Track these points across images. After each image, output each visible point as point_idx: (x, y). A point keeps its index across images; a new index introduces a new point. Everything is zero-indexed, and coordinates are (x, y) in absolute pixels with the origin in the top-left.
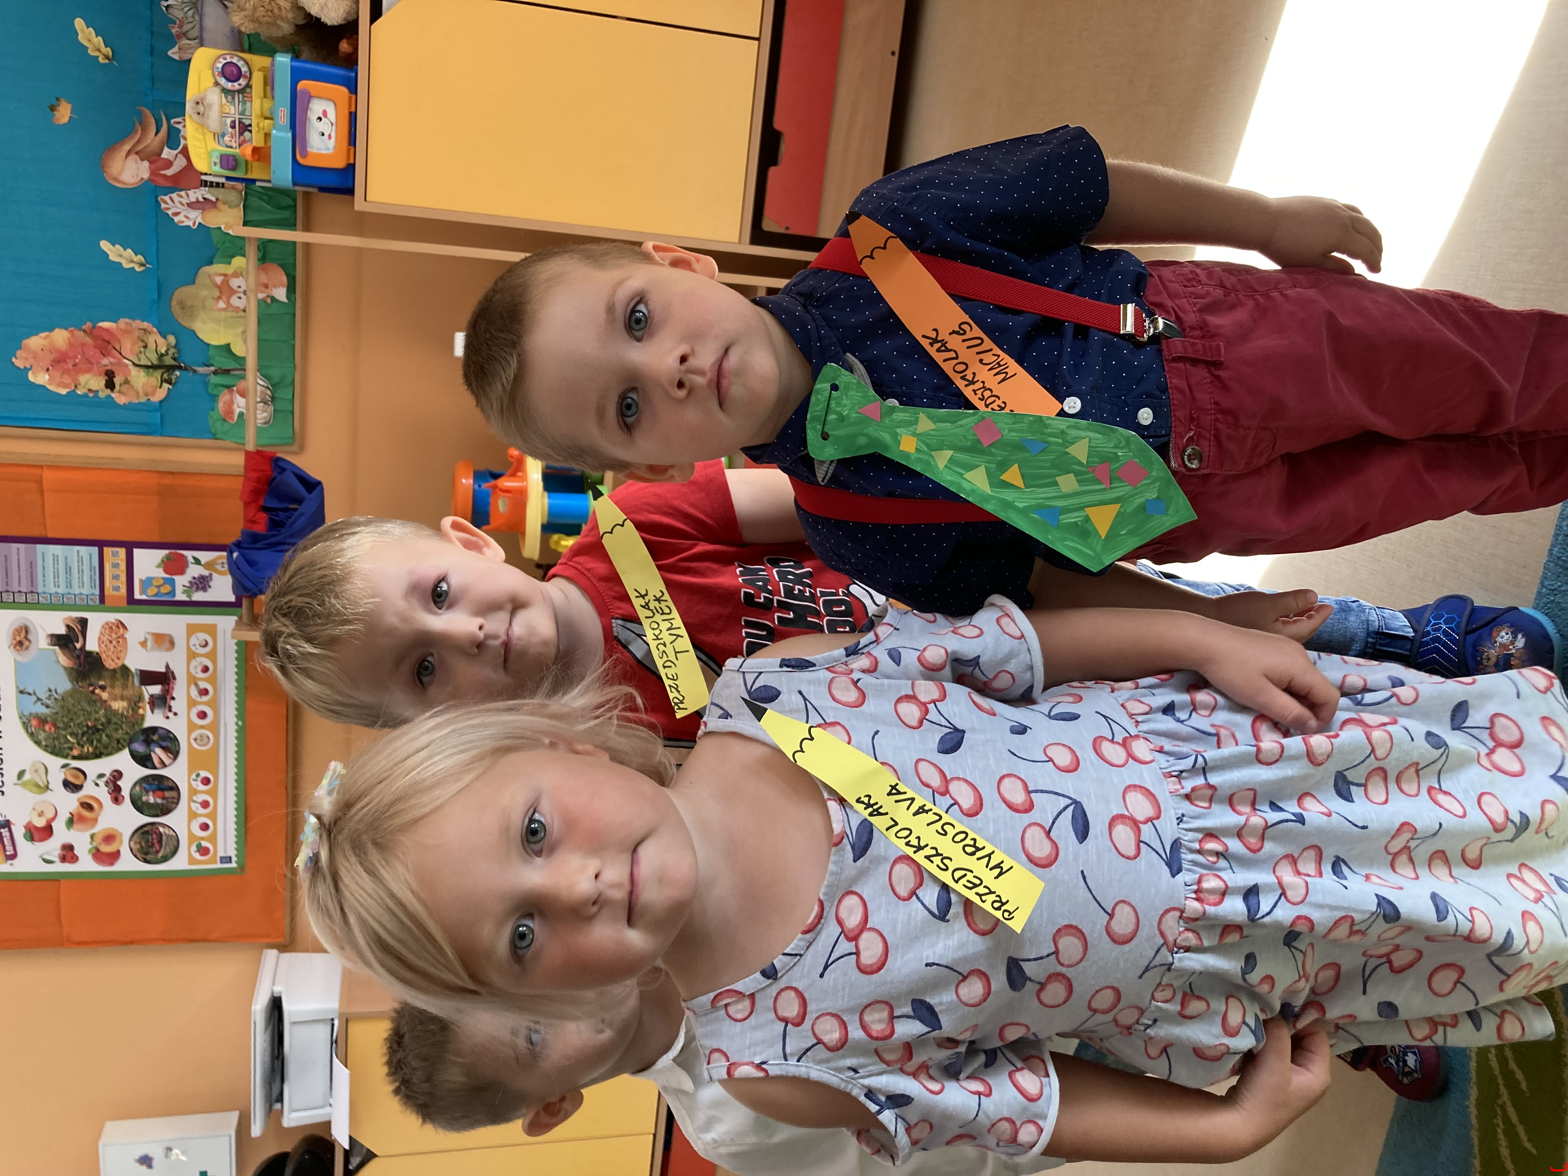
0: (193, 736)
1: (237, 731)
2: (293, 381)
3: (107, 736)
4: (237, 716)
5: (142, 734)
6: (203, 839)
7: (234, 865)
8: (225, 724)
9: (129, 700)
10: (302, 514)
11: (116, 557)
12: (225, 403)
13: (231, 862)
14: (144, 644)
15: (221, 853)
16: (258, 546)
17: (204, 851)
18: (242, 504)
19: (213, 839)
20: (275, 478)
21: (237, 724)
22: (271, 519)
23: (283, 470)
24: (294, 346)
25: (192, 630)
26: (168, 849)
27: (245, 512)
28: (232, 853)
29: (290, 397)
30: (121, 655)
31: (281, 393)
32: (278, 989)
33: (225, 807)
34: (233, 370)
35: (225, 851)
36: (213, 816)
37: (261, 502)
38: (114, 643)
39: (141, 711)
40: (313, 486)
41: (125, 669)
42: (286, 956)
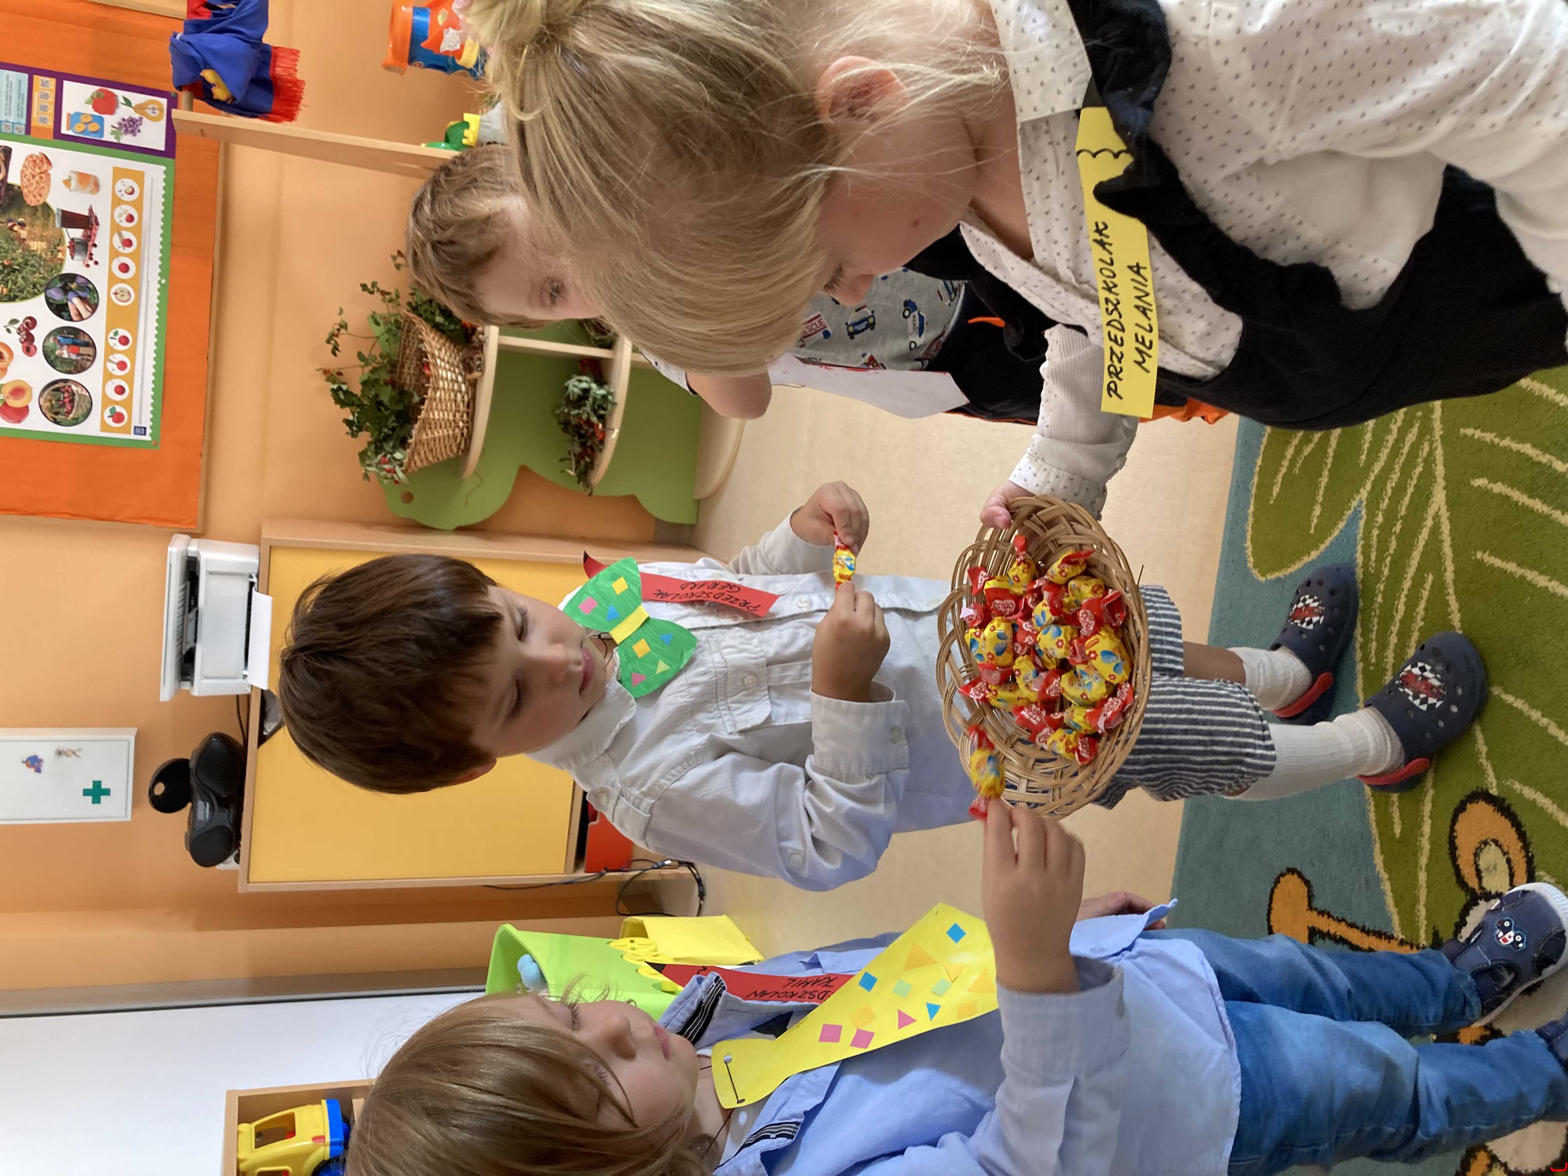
0: (113, 290)
1: (159, 290)
3: (23, 278)
4: (160, 274)
5: (61, 280)
6: (117, 403)
7: (148, 438)
8: (148, 282)
9: (48, 242)
11: (45, 86)
13: (145, 434)
14: (67, 182)
15: (135, 423)
17: (118, 417)
19: (128, 404)
21: (160, 282)
25: (119, 173)
26: (80, 412)
28: (147, 423)
30: (44, 192)
32: (192, 553)
33: (143, 371)
35: (140, 421)
36: (130, 378)
38: (37, 178)
39: (60, 255)
41: (46, 207)
42: (196, 540)
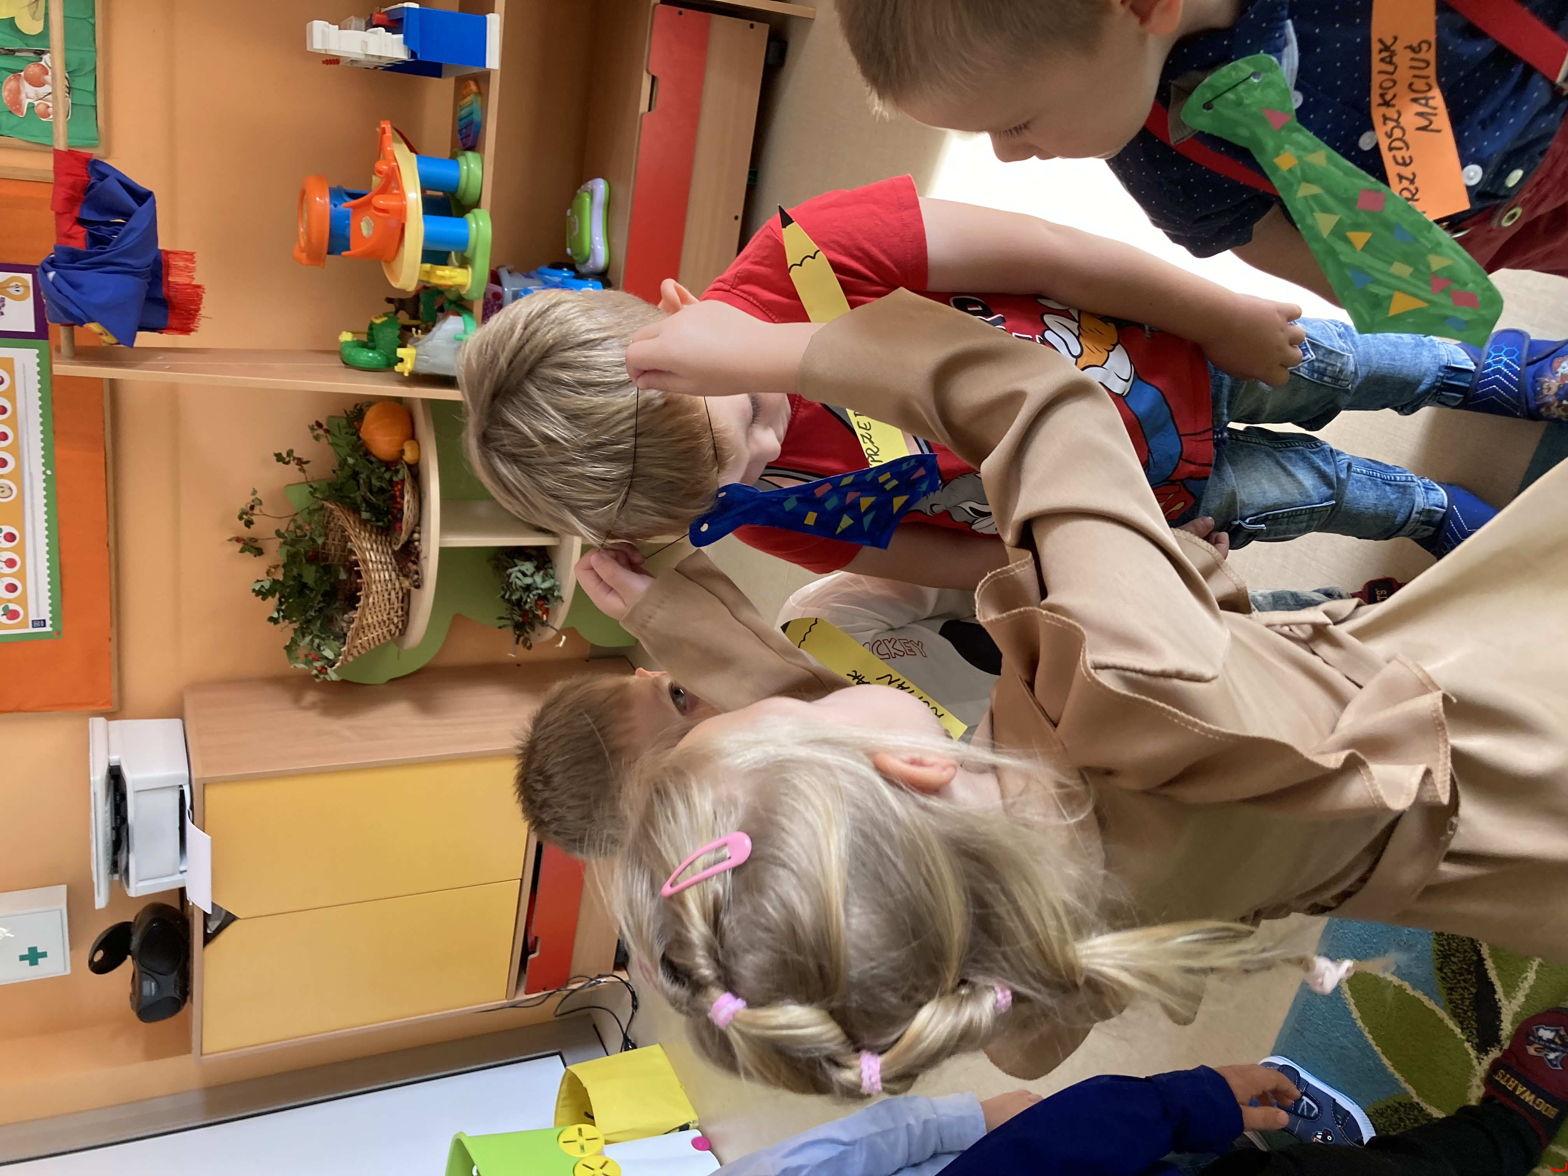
1: (45, 481)
2: (95, 69)
4: (44, 465)
6: (9, 601)
7: (48, 629)
8: (31, 474)
10: (131, 230)
12: (10, 91)
13: (45, 626)
15: (33, 617)
16: (76, 265)
17: (12, 615)
18: (53, 213)
19: (23, 600)
20: (92, 186)
21: (44, 473)
22: (91, 234)
23: (103, 177)
24: (94, 25)
27: (58, 225)
28: (46, 615)
29: (92, 89)
31: (79, 83)
32: (114, 759)
33: (35, 566)
34: (18, 51)
35: (38, 615)
36: (22, 575)
37: (77, 212)
40: (143, 197)
42: (115, 724)
